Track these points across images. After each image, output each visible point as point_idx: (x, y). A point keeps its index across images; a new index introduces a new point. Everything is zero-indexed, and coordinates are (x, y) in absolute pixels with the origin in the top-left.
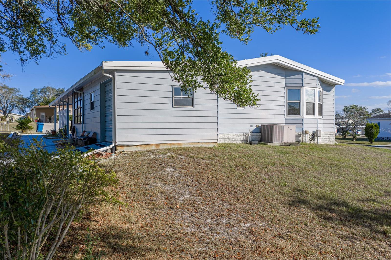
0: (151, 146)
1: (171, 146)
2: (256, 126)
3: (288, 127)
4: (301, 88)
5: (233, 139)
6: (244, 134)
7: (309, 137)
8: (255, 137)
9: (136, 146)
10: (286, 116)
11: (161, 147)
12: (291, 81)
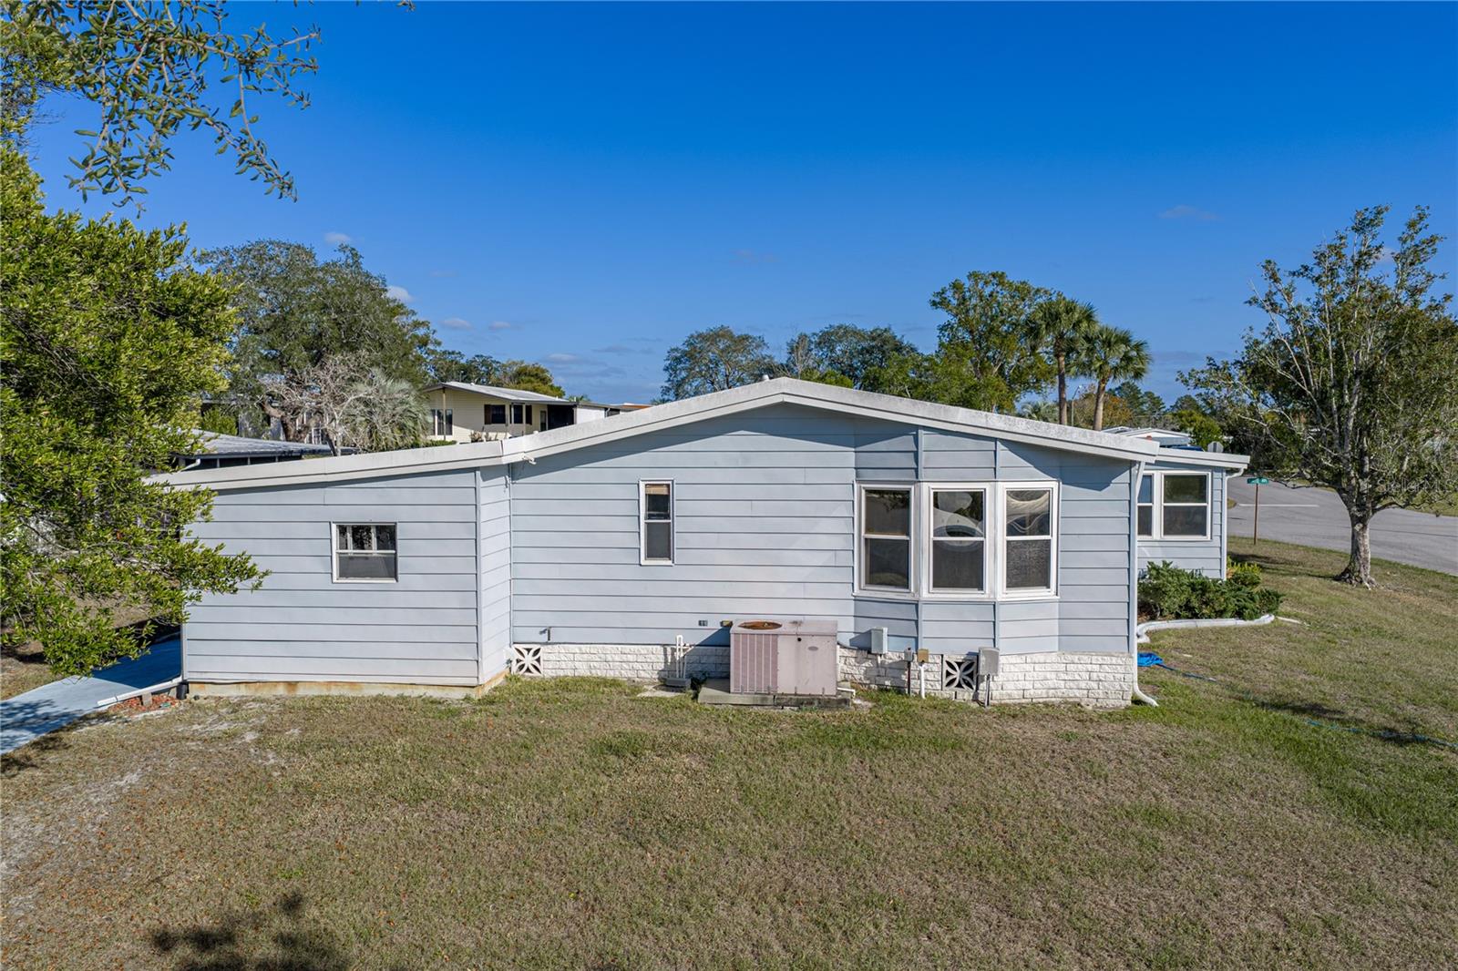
0: (275, 686)
1: (329, 690)
2: (722, 623)
3: (796, 638)
4: (913, 487)
5: (624, 665)
6: (665, 651)
7: (948, 674)
8: (712, 659)
9: (235, 685)
10: (860, 589)
11: (301, 692)
12: (876, 460)
